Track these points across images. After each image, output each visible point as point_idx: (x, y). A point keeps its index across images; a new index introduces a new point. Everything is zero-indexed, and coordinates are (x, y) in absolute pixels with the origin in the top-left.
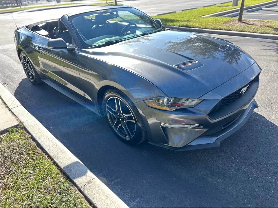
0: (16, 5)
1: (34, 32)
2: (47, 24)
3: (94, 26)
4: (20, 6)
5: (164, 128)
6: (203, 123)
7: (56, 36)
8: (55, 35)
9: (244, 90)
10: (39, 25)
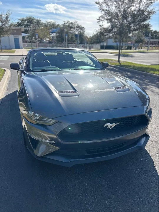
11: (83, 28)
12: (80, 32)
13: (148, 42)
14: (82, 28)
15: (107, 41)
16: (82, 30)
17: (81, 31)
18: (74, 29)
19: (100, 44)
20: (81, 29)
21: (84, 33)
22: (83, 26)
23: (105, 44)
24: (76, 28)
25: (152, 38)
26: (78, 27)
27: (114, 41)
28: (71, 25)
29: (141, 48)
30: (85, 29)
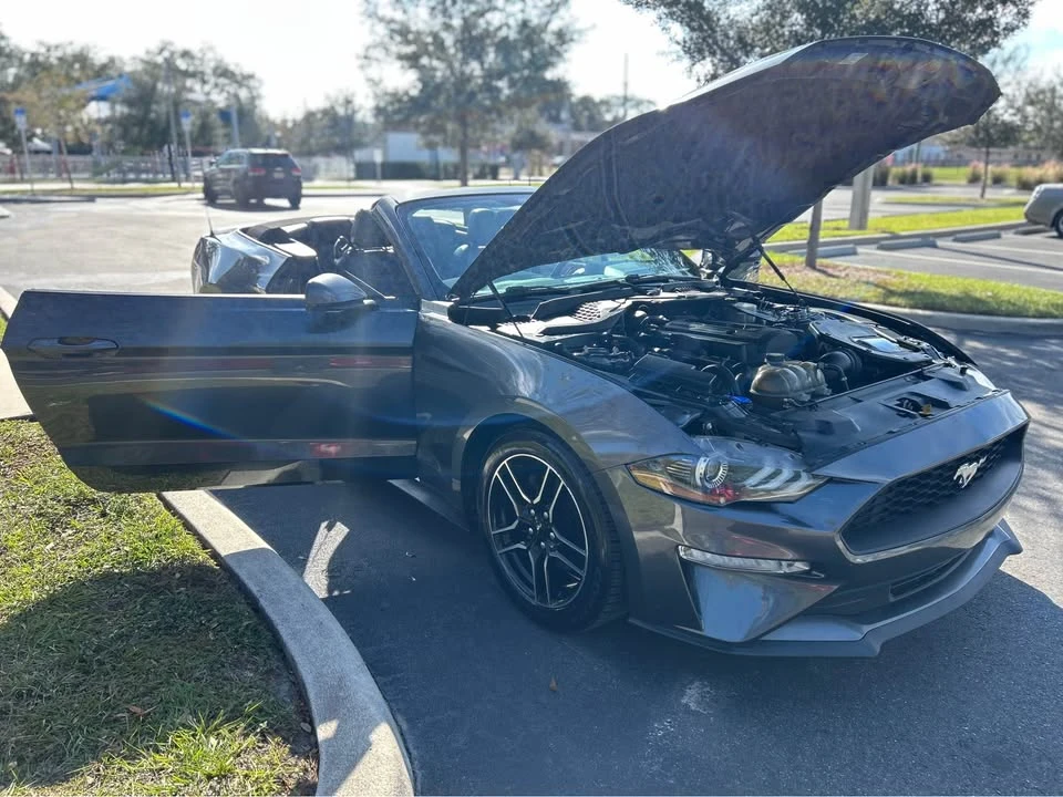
0: (169, 176)
1: (270, 246)
2: (314, 226)
3: (464, 247)
4: (179, 182)
5: (688, 566)
6: (823, 562)
7: (341, 263)
8: (337, 261)
9: (968, 471)
10: (283, 228)
11: (251, 77)
12: (236, 96)
13: (561, 144)
14: (243, 80)
15: (385, 141)
16: (248, 87)
17: (243, 94)
18: (204, 82)
19: (353, 157)
20: (240, 85)
21: (257, 102)
22: (247, 70)
23: (378, 157)
24: (212, 80)
25: (577, 128)
26: (224, 72)
27: (421, 142)
28: (182, 64)
29: (536, 171)
30: (260, 81)
